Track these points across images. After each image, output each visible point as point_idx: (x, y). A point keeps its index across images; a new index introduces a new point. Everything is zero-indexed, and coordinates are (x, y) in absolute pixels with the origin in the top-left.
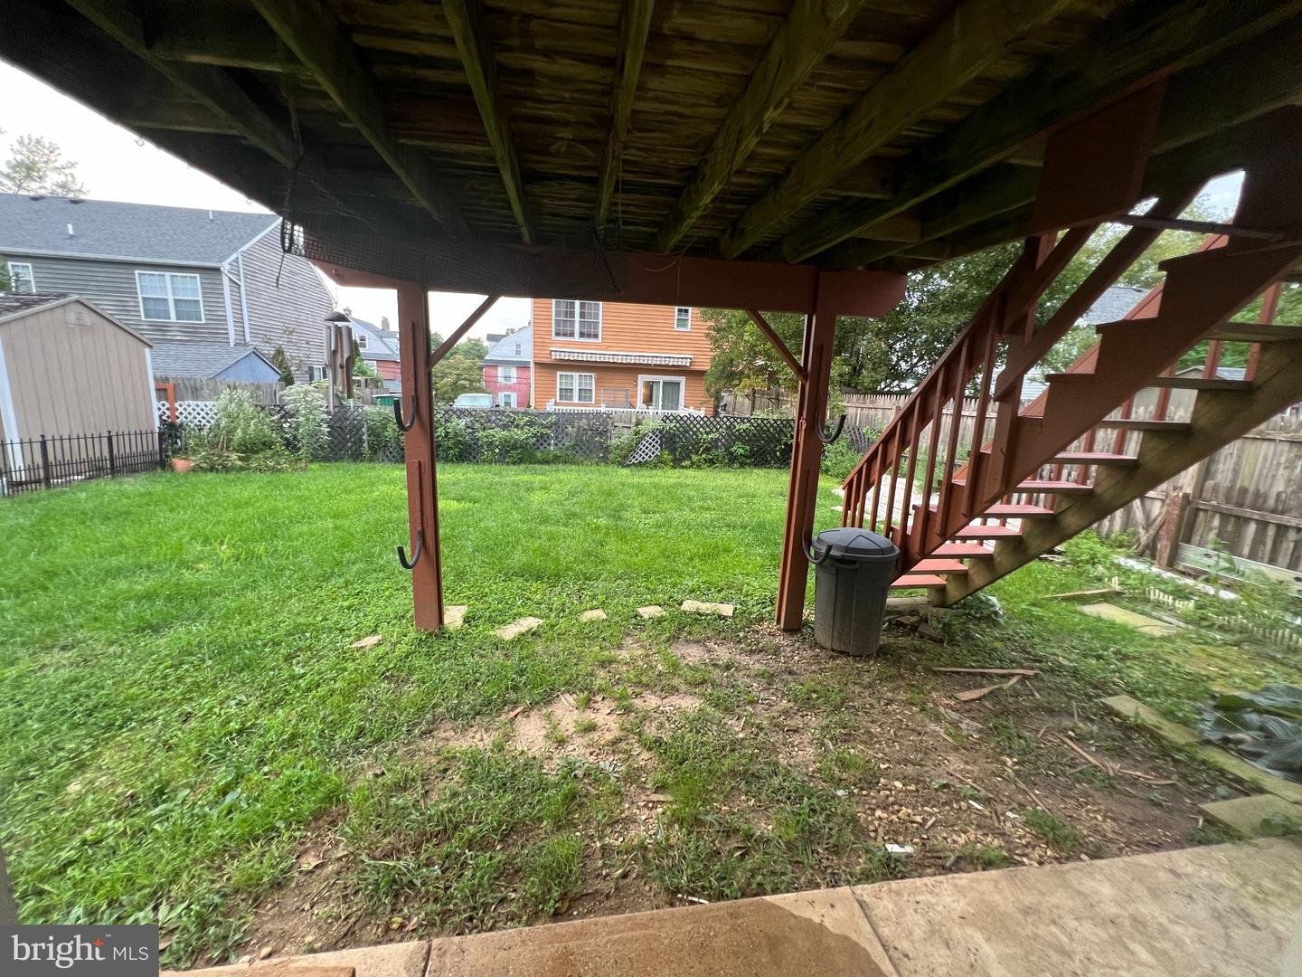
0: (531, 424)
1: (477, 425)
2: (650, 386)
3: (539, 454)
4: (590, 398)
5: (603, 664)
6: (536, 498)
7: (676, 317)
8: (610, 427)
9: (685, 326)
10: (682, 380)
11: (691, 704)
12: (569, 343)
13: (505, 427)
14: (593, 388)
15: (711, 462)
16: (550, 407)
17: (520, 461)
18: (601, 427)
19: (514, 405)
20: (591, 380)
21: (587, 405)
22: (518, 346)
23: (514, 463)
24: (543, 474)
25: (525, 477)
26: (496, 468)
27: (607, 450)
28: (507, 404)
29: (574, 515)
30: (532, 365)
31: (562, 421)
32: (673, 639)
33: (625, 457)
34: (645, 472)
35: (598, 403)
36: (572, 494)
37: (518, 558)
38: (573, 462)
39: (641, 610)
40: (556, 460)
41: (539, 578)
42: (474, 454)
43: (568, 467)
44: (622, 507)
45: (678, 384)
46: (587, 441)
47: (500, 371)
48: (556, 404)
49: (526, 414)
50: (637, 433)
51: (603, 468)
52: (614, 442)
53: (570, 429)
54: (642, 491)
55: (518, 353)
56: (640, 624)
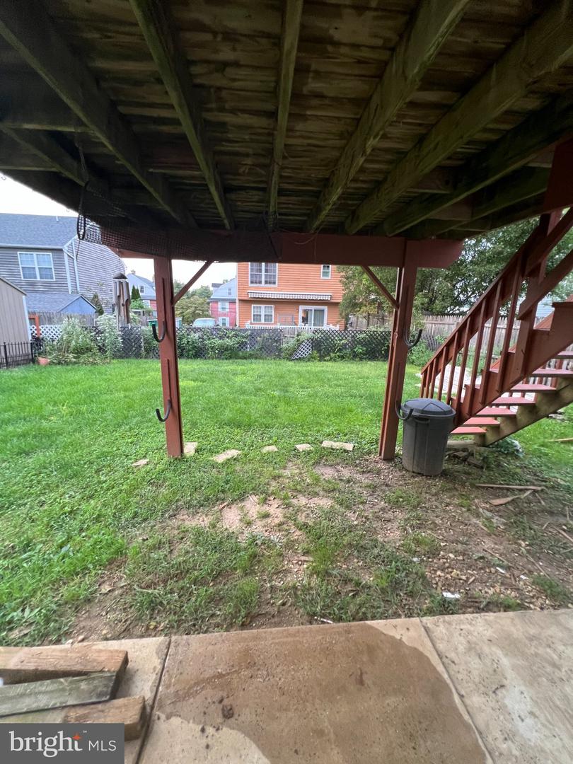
0: (236, 336)
1: (205, 337)
2: (306, 312)
3: (241, 353)
4: (271, 320)
5: (275, 478)
6: (239, 380)
7: (322, 270)
8: (282, 337)
9: (327, 276)
10: (325, 308)
11: (326, 503)
12: (258, 287)
13: (221, 338)
14: (273, 314)
15: (342, 358)
16: (248, 326)
17: (230, 358)
18: (276, 337)
19: (228, 325)
20: (271, 310)
21: (269, 324)
22: (230, 290)
23: (226, 359)
24: (243, 365)
25: (232, 367)
26: (217, 361)
27: (280, 351)
28: (224, 324)
29: (260, 389)
30: (237, 301)
31: (253, 335)
32: (317, 463)
33: (291, 355)
34: (303, 364)
35: (275, 323)
36: (260, 377)
37: (228, 415)
38: (260, 358)
39: (298, 446)
40: (251, 357)
41: (239, 426)
42: (204, 353)
43: (257, 361)
44: (288, 385)
45: (323, 311)
46: (269, 346)
47: (220, 305)
48: (251, 324)
49: (233, 330)
50: (298, 341)
51: (278, 361)
52: (284, 346)
53: (258, 338)
54: (300, 374)
55: (230, 294)
56: (297, 454)
